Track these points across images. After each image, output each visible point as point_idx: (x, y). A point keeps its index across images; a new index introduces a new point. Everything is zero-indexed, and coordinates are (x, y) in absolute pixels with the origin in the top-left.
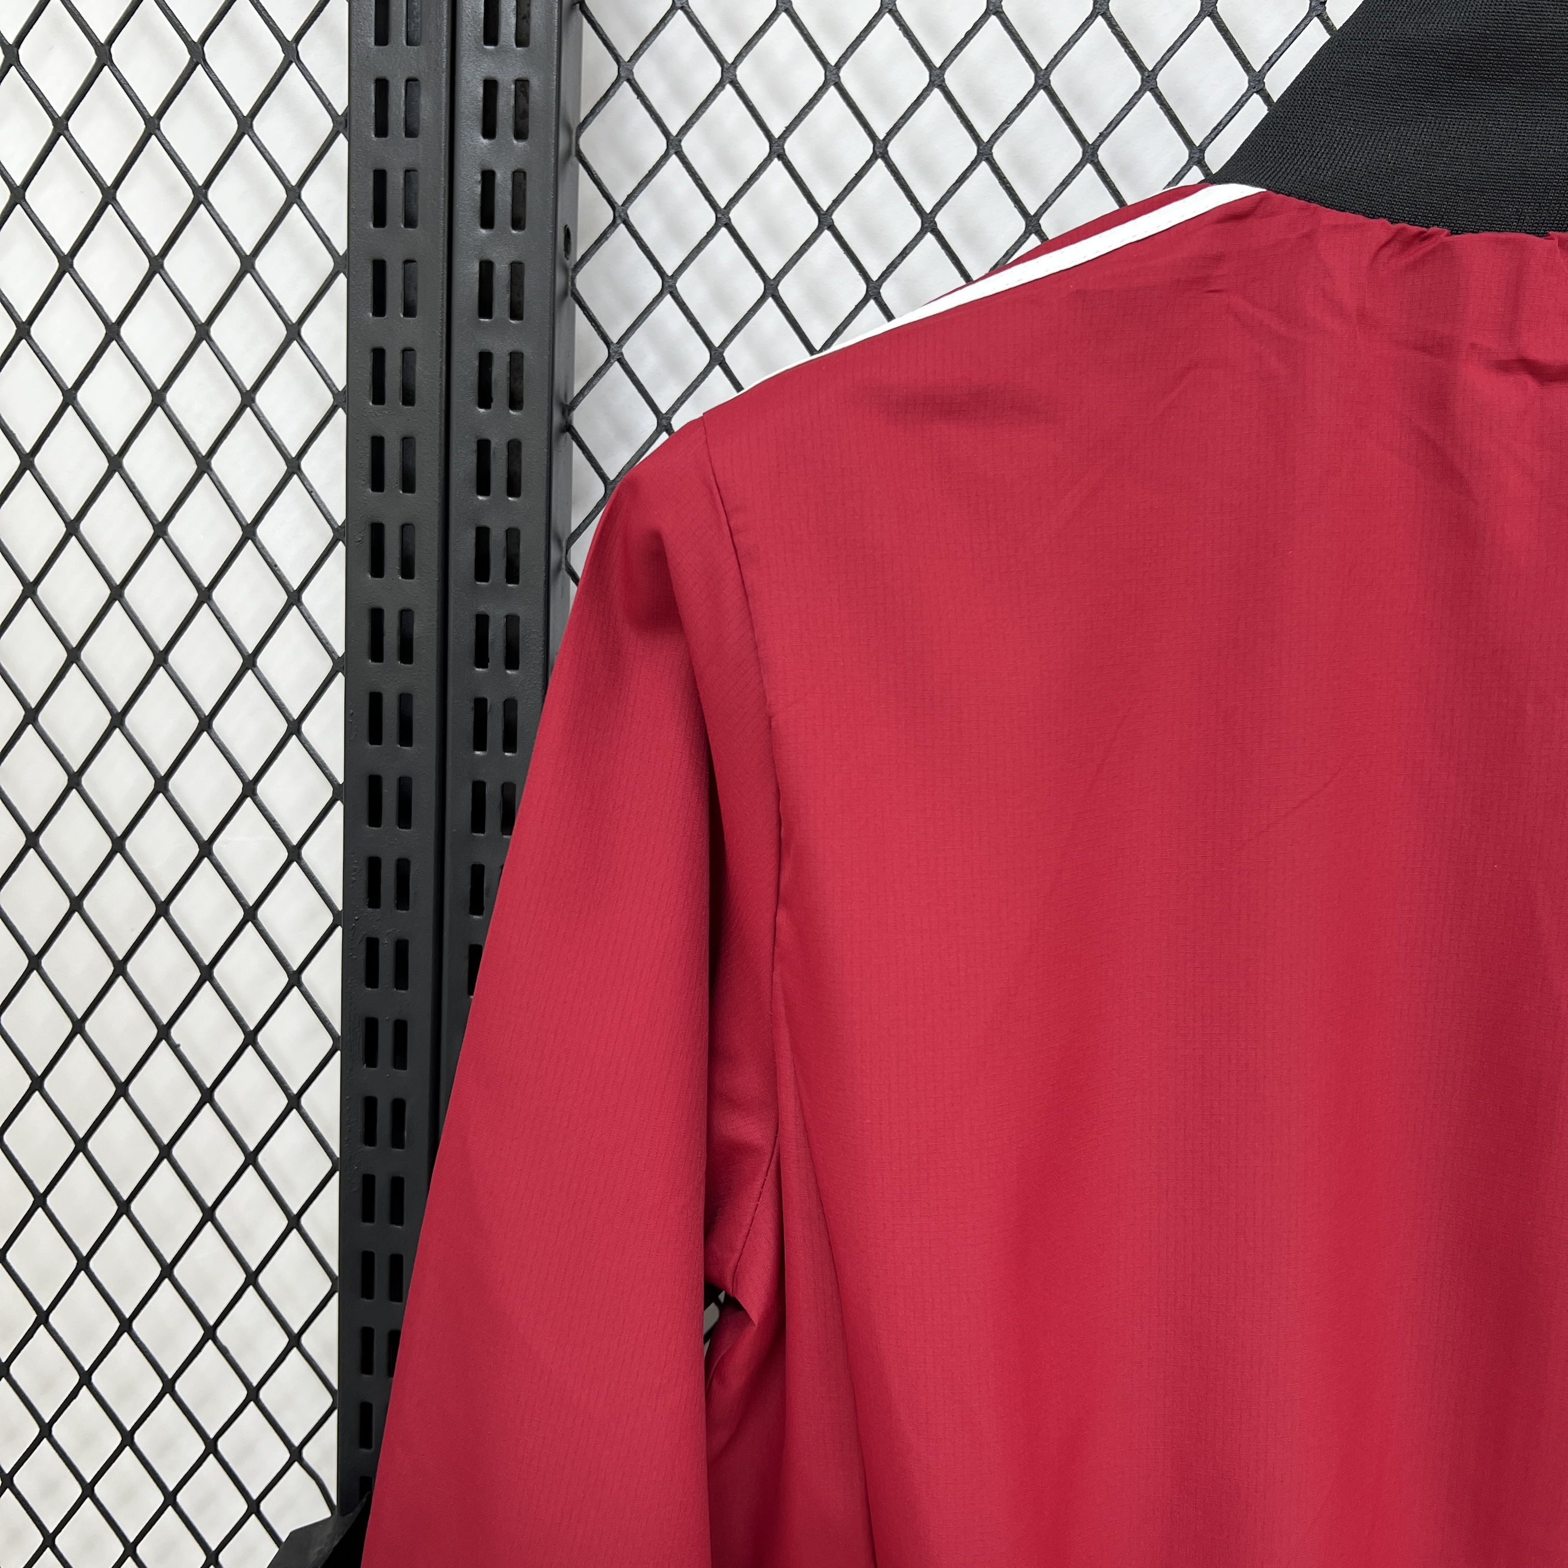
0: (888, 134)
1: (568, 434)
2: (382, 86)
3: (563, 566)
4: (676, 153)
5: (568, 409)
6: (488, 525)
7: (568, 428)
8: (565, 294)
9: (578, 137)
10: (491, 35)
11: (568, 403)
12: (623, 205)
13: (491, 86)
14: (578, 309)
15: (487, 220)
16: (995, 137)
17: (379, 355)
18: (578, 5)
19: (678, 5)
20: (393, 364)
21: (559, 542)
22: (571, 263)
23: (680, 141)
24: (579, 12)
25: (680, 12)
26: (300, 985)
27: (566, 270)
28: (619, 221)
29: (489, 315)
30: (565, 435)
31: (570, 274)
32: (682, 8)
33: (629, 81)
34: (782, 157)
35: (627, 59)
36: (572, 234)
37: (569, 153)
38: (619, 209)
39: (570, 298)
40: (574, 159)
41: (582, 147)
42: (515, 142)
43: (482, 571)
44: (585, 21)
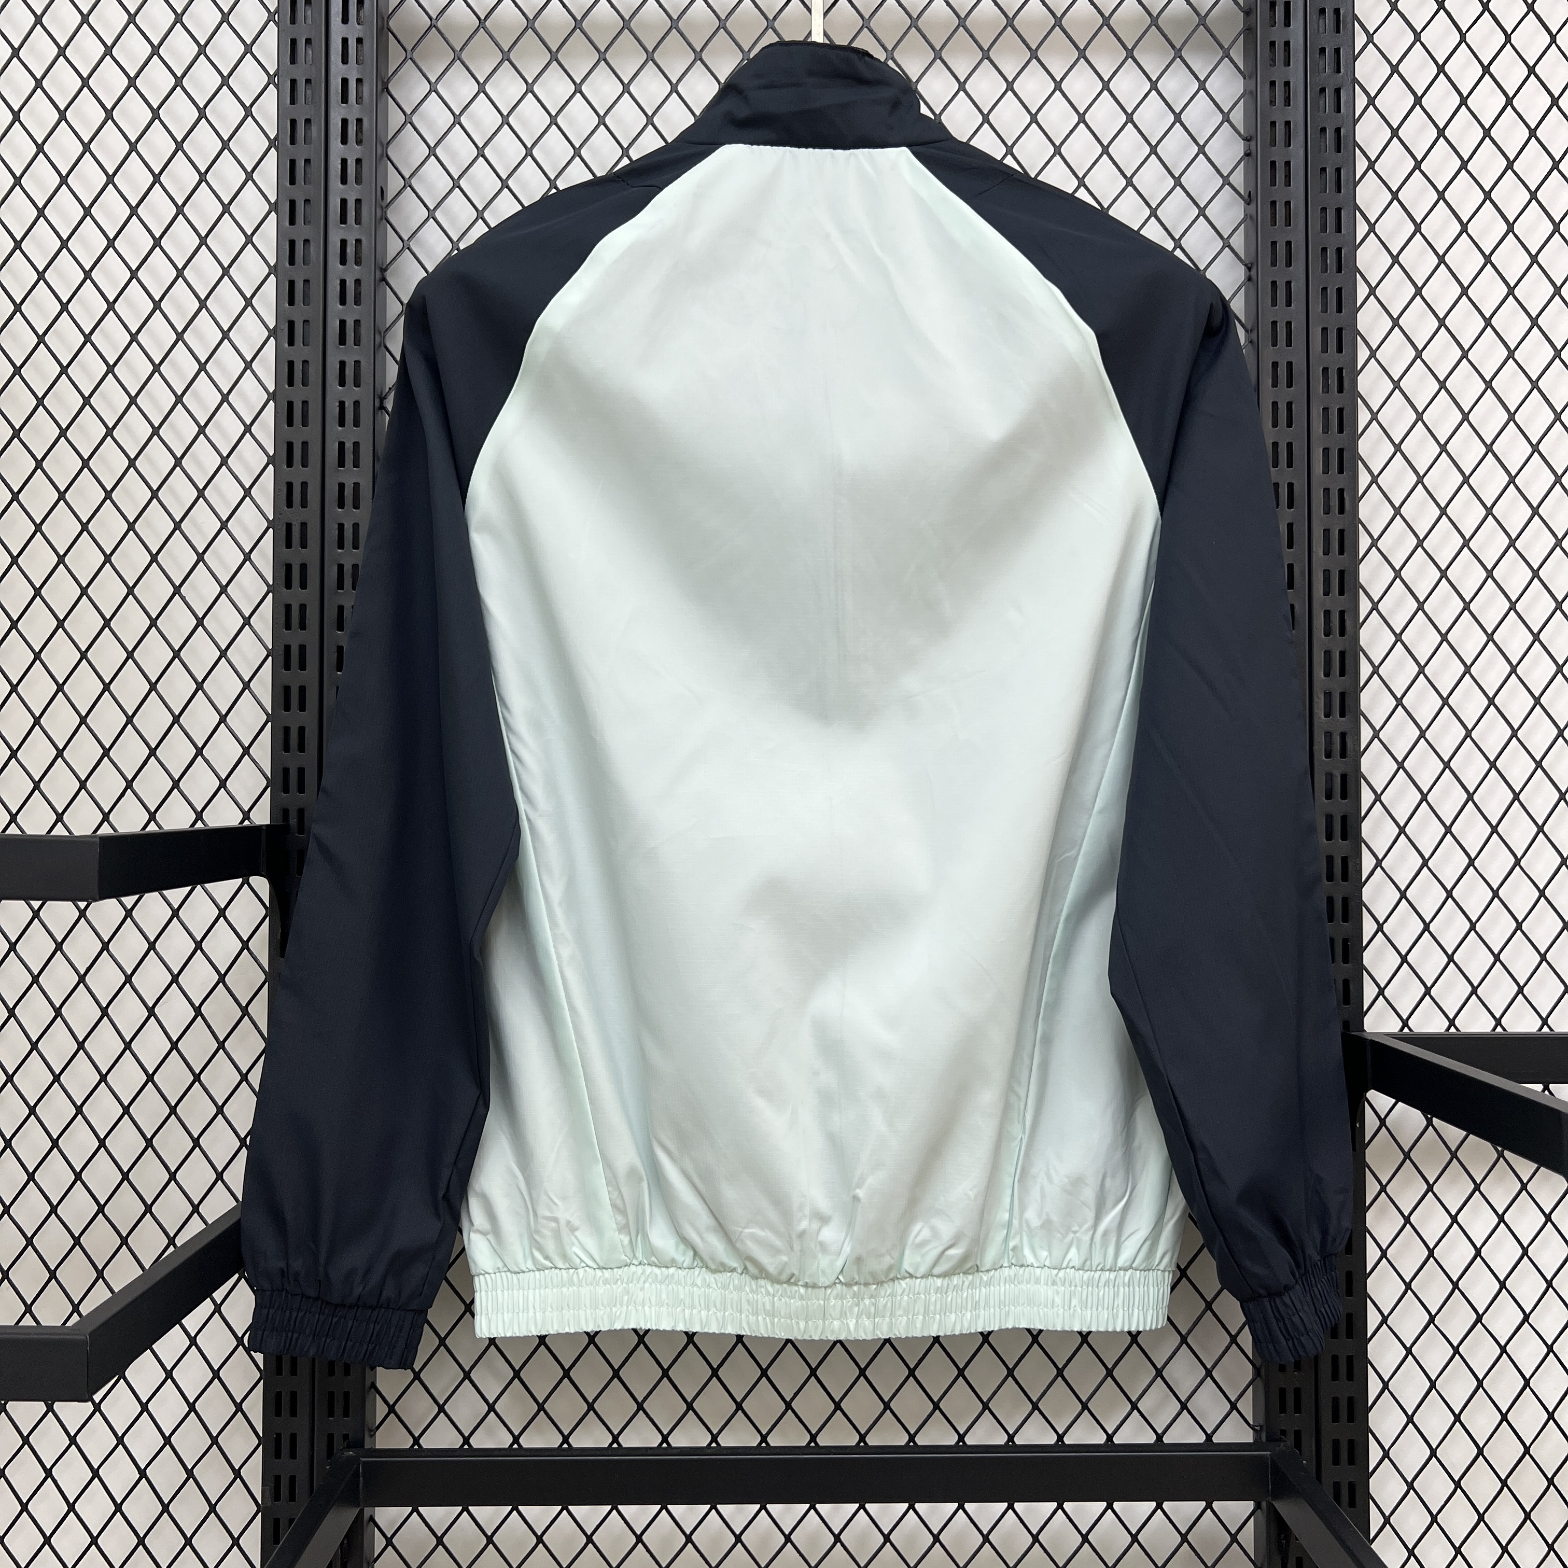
0: (532, 145)
1: (384, 282)
2: (293, 123)
3: (382, 345)
4: (433, 155)
5: (384, 270)
6: (345, 319)
7: (384, 279)
8: (381, 219)
9: (387, 148)
10: (345, 99)
11: (384, 267)
12: (409, 178)
13: (345, 122)
14: (388, 225)
15: (344, 180)
16: (582, 146)
17: (292, 243)
18: (385, 90)
19: (433, 89)
20: (299, 246)
21: (380, 333)
22: (384, 204)
23: (435, 149)
24: (386, 93)
25: (433, 93)
26: (250, 559)
27: (382, 208)
28: (407, 185)
29: (345, 223)
30: (382, 284)
31: (384, 210)
32: (434, 91)
33: (410, 123)
34: (484, 156)
35: (409, 113)
36: (384, 189)
37: (382, 155)
38: (407, 180)
39: (384, 221)
40: (386, 159)
41: (389, 153)
42: (356, 146)
43: (342, 340)
44: (389, 97)
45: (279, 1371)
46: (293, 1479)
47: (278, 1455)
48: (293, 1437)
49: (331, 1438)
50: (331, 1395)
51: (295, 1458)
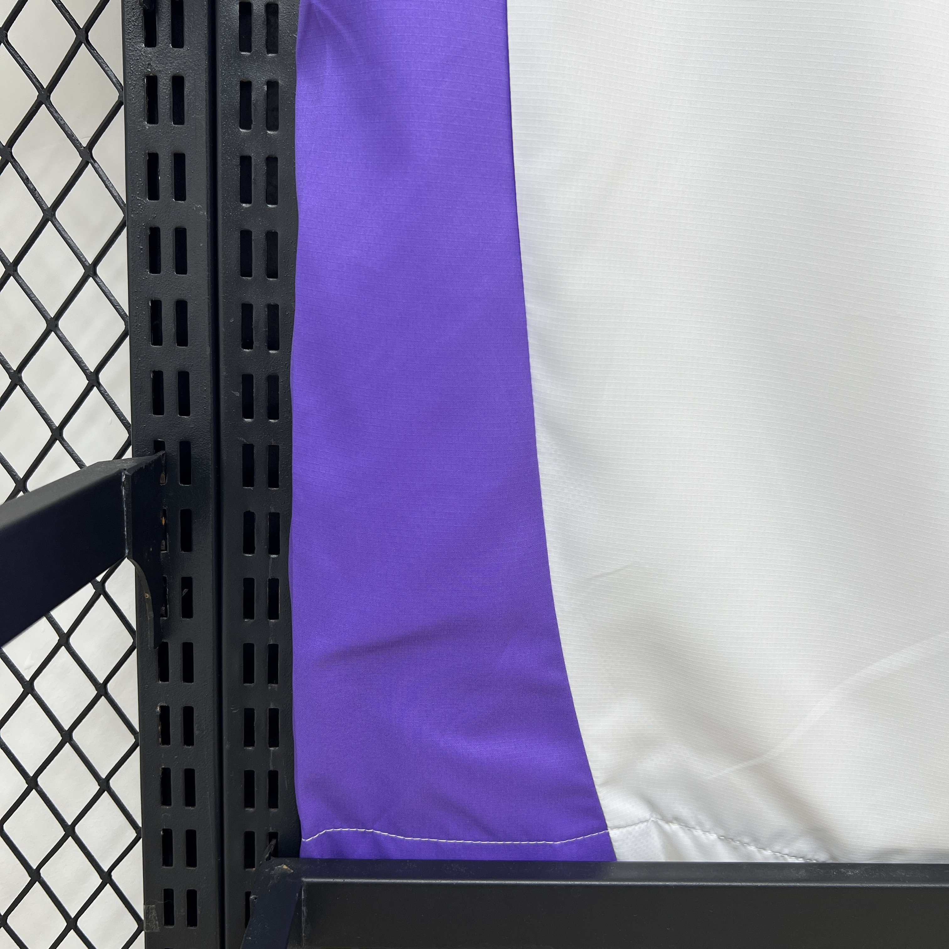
45: (166, 739)
46: (192, 896)
47: (167, 860)
48: (191, 836)
49: (249, 838)
50: (249, 776)
51: (194, 865)
